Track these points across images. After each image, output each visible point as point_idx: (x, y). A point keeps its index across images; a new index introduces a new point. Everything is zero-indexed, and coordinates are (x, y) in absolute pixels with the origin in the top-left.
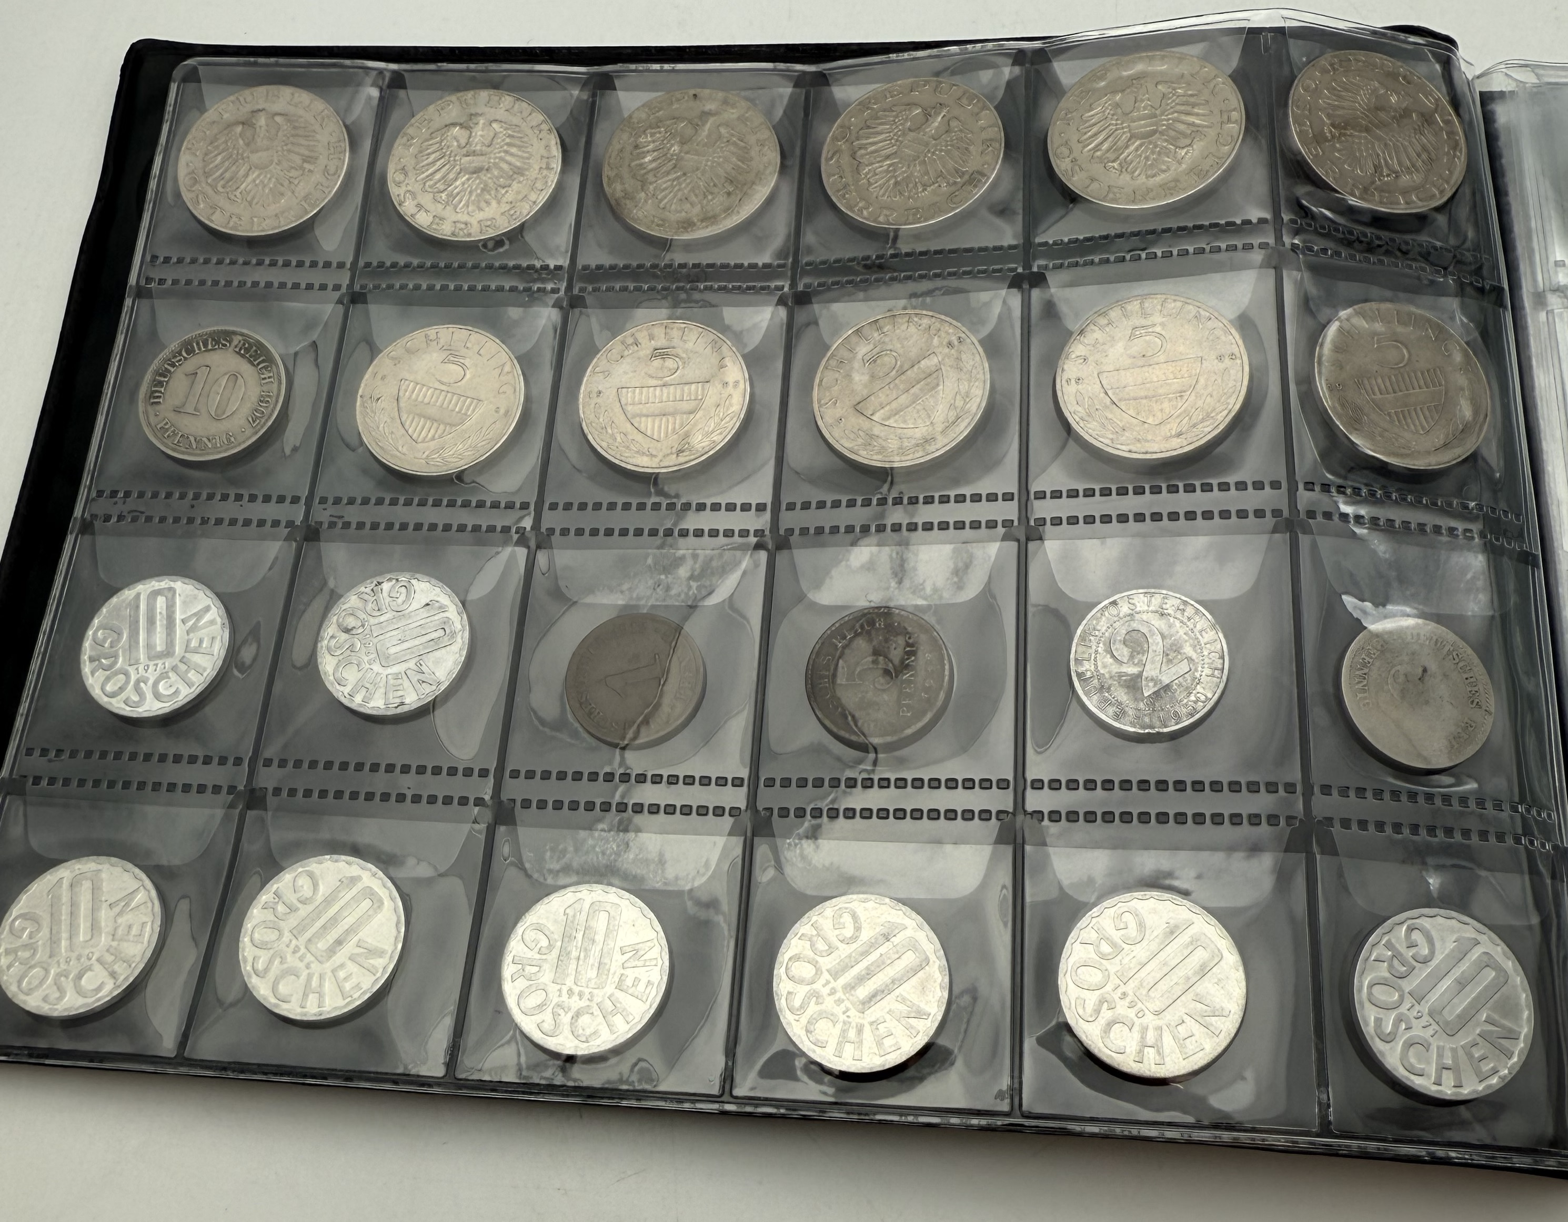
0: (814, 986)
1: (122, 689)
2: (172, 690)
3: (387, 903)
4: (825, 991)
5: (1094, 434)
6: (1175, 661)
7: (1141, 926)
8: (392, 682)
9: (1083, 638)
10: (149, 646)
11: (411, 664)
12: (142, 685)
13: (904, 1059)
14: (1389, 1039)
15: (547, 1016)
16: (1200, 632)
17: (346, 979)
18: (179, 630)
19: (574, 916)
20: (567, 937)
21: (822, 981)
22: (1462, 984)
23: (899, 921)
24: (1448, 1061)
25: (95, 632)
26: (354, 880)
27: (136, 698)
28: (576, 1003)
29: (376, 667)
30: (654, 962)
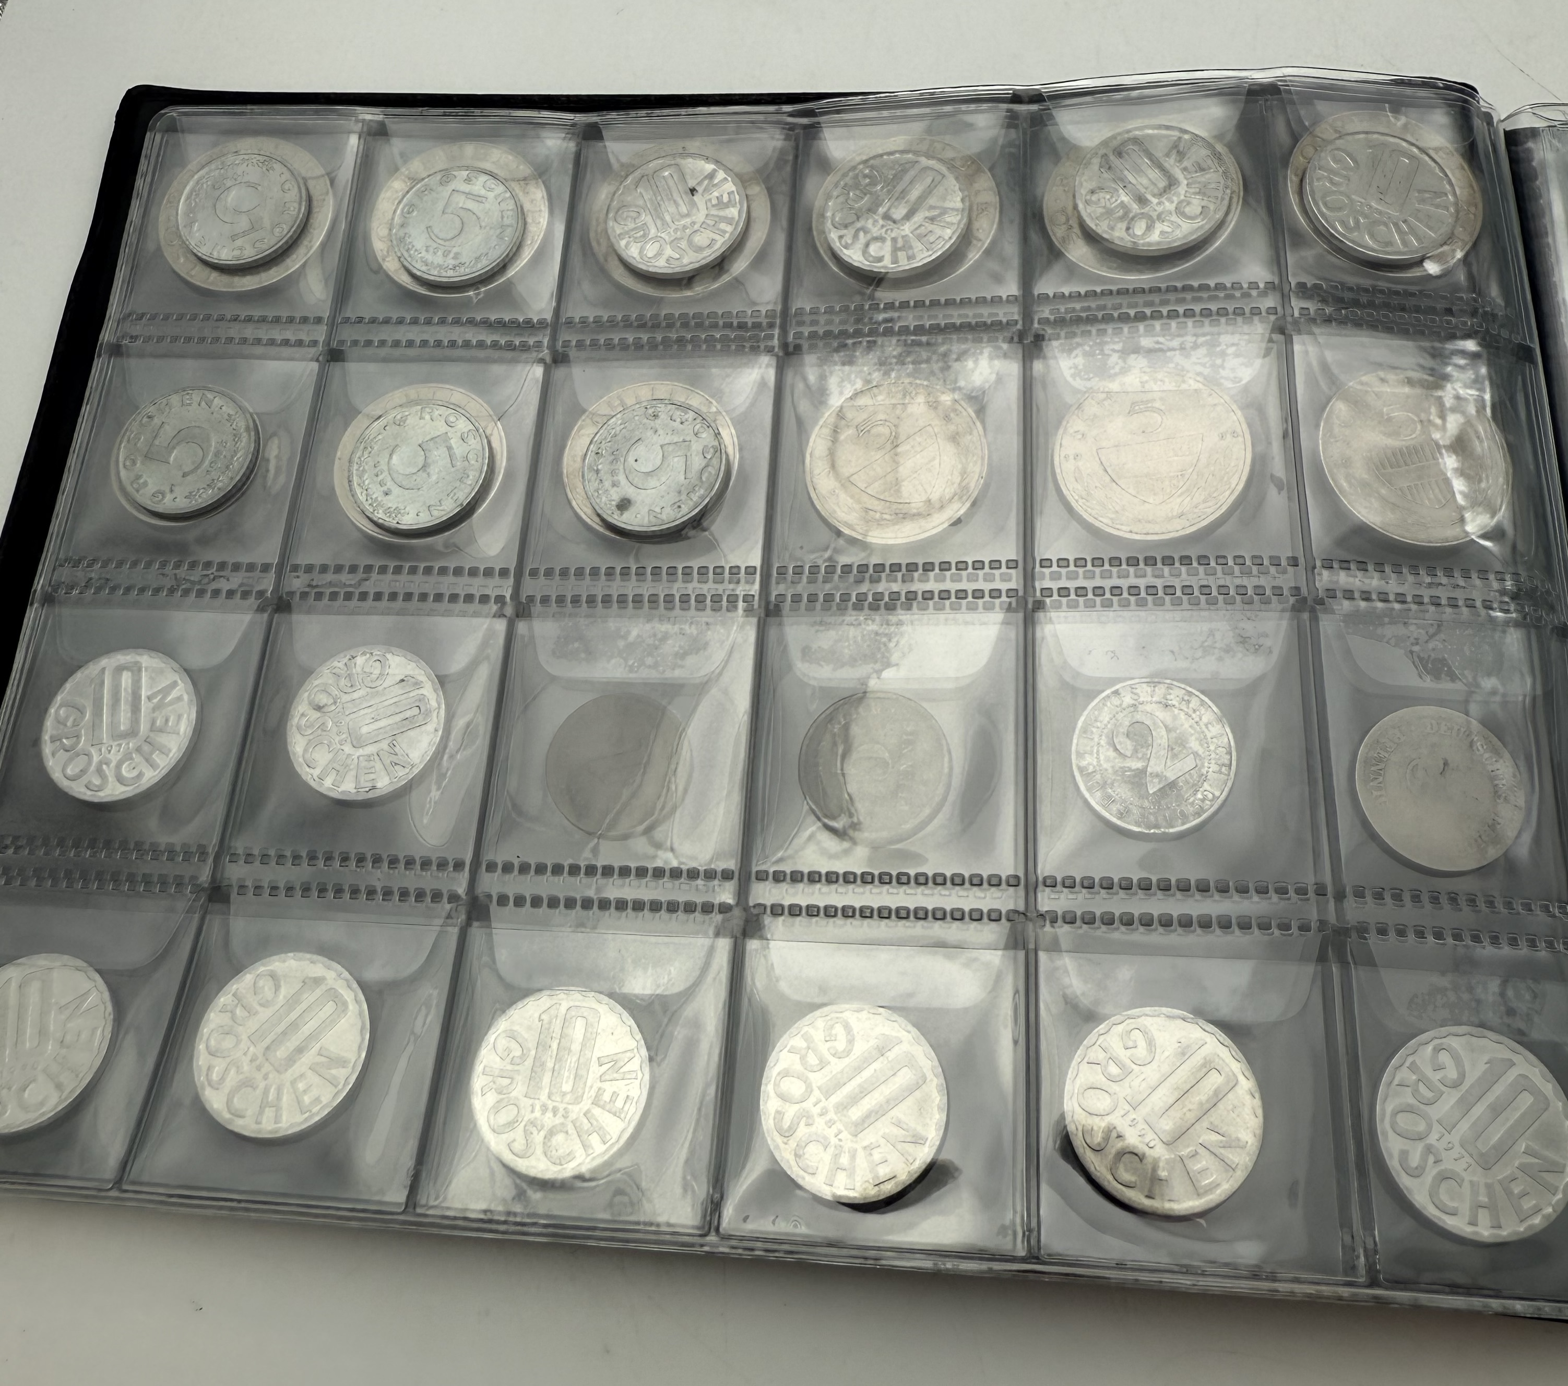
0: (804, 1105)
1: (83, 772)
2: (135, 773)
3: (352, 1006)
4: (816, 1111)
5: (1093, 512)
6: (1182, 756)
7: (1151, 1043)
8: (363, 764)
9: (1084, 731)
10: (113, 725)
11: (384, 745)
12: (104, 767)
13: (900, 1188)
14: (1417, 1173)
15: (518, 1134)
16: (1206, 725)
17: (305, 1091)
18: (145, 706)
19: (550, 1023)
20: (542, 1045)
21: (812, 1099)
22: (1496, 1111)
23: (894, 1034)
24: (1483, 1199)
25: (56, 711)
26: (318, 981)
27: (97, 781)
28: (549, 1120)
29: (348, 749)
30: (634, 1075)
